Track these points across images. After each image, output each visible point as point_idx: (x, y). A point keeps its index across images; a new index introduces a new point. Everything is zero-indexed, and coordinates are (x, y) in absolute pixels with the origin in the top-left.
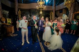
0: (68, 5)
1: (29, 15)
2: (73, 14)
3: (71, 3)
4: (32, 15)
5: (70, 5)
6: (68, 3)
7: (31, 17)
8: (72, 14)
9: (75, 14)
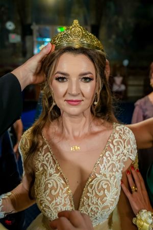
1: (10, 26)
4: (35, 27)
7: (28, 44)
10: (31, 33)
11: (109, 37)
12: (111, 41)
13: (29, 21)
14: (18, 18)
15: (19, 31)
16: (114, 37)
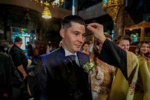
0: (111, 8)
2: (123, 31)
3: (119, 6)
4: (11, 28)
5: (116, 10)
6: (112, 4)
7: (8, 34)
8: (120, 31)
9: (126, 31)
10: (10, 30)
11: (43, 33)
12: (44, 35)
13: (9, 25)
14: (3, 23)
15: (3, 29)
16: (45, 33)
